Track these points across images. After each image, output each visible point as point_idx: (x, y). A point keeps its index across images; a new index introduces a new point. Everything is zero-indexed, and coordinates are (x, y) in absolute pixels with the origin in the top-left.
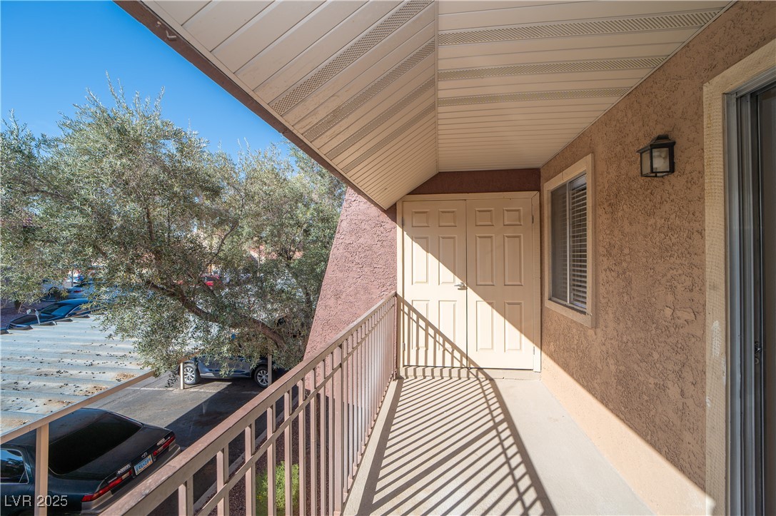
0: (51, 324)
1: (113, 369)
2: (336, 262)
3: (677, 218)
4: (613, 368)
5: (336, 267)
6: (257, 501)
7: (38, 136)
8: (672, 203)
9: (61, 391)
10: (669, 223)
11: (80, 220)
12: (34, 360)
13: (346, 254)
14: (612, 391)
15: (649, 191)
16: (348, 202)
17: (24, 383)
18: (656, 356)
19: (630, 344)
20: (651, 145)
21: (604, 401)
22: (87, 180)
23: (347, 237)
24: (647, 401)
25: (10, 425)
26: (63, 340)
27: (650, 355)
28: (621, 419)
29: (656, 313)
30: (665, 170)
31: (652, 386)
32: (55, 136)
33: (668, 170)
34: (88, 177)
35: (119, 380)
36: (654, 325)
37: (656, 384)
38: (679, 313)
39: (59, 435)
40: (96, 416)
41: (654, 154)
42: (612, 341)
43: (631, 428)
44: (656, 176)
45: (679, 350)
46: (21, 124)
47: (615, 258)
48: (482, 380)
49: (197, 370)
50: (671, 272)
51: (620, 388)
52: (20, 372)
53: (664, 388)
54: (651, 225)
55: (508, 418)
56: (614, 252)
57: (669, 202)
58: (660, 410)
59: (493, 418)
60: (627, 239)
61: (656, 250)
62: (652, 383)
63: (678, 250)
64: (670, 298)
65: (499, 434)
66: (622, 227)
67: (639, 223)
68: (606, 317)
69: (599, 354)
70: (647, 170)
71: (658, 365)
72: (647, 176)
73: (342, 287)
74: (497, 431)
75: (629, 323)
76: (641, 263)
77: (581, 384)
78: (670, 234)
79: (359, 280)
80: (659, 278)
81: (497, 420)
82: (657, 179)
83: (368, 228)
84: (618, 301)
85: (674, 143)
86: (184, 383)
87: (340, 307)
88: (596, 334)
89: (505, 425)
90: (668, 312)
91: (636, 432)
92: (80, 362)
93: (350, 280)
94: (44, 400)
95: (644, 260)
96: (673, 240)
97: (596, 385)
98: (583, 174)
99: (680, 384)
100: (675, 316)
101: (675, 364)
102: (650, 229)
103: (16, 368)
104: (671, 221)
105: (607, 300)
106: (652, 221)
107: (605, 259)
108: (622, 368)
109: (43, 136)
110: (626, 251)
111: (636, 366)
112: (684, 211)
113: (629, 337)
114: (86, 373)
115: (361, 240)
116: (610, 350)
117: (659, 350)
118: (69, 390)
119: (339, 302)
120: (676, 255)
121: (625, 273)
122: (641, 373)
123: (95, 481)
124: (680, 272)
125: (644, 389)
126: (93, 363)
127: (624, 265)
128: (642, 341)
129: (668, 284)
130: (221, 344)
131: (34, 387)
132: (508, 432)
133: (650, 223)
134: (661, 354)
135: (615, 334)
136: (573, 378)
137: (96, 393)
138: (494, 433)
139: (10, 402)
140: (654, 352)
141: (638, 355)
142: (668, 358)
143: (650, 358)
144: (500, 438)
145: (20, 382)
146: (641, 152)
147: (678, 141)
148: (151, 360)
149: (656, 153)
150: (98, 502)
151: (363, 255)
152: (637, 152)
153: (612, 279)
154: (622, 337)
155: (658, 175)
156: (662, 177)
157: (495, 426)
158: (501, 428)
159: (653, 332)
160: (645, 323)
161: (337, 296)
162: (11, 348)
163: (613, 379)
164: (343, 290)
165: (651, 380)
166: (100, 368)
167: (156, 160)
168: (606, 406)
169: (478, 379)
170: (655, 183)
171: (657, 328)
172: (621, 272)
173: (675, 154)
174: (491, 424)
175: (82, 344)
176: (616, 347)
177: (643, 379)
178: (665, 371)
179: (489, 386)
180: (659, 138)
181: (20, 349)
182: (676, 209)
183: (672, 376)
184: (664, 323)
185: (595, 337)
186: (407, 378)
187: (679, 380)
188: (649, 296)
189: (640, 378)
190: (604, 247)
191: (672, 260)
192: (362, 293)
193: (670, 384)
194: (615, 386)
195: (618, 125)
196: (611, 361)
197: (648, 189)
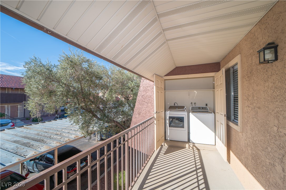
0: (62, 119)
1: (74, 134)
2: (139, 102)
3: (279, 82)
4: (250, 151)
5: (139, 103)
6: (114, 182)
7: (53, 65)
8: (277, 75)
9: (60, 140)
10: (275, 85)
11: (62, 89)
12: (56, 130)
13: (142, 99)
14: (250, 162)
15: (265, 70)
16: (143, 80)
17: (52, 136)
18: (270, 149)
19: (257, 142)
20: (264, 48)
21: (246, 166)
22: (63, 77)
23: (143, 93)
24: (265, 170)
25: (47, 148)
26: (63, 124)
27: (267, 148)
28: (253, 176)
29: (269, 129)
30: (273, 59)
31: (268, 163)
32: (57, 64)
33: (274, 59)
34: (64, 76)
35: (75, 138)
36: (269, 134)
37: (270, 163)
38: (280, 130)
39: (62, 152)
40: (71, 148)
41: (266, 52)
42: (250, 139)
43: (258, 181)
44: (268, 63)
45: (281, 148)
46: (49, 62)
47: (250, 101)
48: (194, 149)
49: (101, 136)
50: (277, 109)
51: (253, 161)
52: (52, 133)
53: (274, 166)
54: (267, 86)
55: (203, 167)
56: (250, 98)
57: (275, 75)
58: (272, 176)
59: (196, 166)
60: (256, 93)
61: (269, 98)
62: (268, 162)
63: (280, 98)
64: (276, 122)
65: (197, 174)
66: (253, 87)
67: (261, 85)
68: (247, 128)
69: (244, 144)
70: (262, 60)
71: (270, 154)
72: (262, 63)
73: (141, 111)
74: (197, 172)
75: (257, 132)
76: (262, 104)
77: (236, 157)
78: (276, 91)
79: (147, 108)
80: (271, 112)
81: (198, 167)
82: (269, 64)
83: (150, 89)
84: (252, 121)
85: (277, 46)
86: (97, 140)
87: (140, 118)
88: (242, 135)
89: (201, 170)
90: (275, 129)
91: (260, 184)
92: (67, 131)
93: (144, 108)
94: (56, 142)
95: (263, 103)
96: (278, 93)
97: (243, 158)
98: (237, 64)
99: (282, 165)
100: (279, 131)
101: (279, 155)
102: (266, 88)
103: (51, 132)
104: (276, 84)
105: (247, 120)
106: (267, 84)
107: (246, 102)
108: (254, 152)
109: (54, 65)
110: (255, 98)
111: (260, 152)
112: (283, 79)
113: (257, 138)
114: (67, 135)
115: (147, 94)
116: (249, 143)
117: (271, 146)
118: (62, 140)
119: (140, 116)
120: (279, 101)
121: (255, 108)
122: (263, 157)
123: (70, 168)
124: (281, 109)
125: (264, 164)
126: (70, 132)
127: (255, 104)
128: (263, 141)
129: (275, 115)
130: (102, 129)
131: (54, 138)
132: (201, 173)
133: (266, 85)
134: (272, 149)
135: (251, 136)
136: (233, 153)
137: (69, 141)
138: (195, 173)
139: (48, 142)
140: (268, 147)
141: (261, 147)
142: (276, 151)
143: (267, 150)
144: (197, 175)
145: (51, 136)
146: (259, 52)
147: (280, 45)
148: (84, 132)
149: (267, 51)
150: (71, 174)
151: (148, 99)
152: (257, 52)
153: (249, 111)
154: (254, 138)
155: (269, 62)
156: (272, 63)
157: (196, 170)
158: (198, 171)
159: (268, 137)
160: (264, 132)
161: (139, 114)
162: (51, 126)
163: (250, 156)
164: (141, 112)
165: (267, 160)
166: (71, 134)
167: (82, 69)
168: (247, 168)
169: (193, 149)
170: (268, 66)
171: (270, 136)
172: (253, 108)
173: (278, 51)
174: (195, 169)
175: (67, 126)
176: (251, 142)
177: (263, 159)
178: (274, 157)
179: (197, 152)
180: (269, 44)
181: (53, 126)
182: (279, 78)
183: (278, 160)
184: (273, 133)
185: (242, 136)
186: (165, 146)
187: (281, 163)
188: (266, 120)
189: (262, 158)
190: (246, 96)
191: (277, 103)
192: (148, 113)
193: (277, 164)
194: (251, 160)
195: (251, 40)
196: (249, 149)
197: (265, 69)
